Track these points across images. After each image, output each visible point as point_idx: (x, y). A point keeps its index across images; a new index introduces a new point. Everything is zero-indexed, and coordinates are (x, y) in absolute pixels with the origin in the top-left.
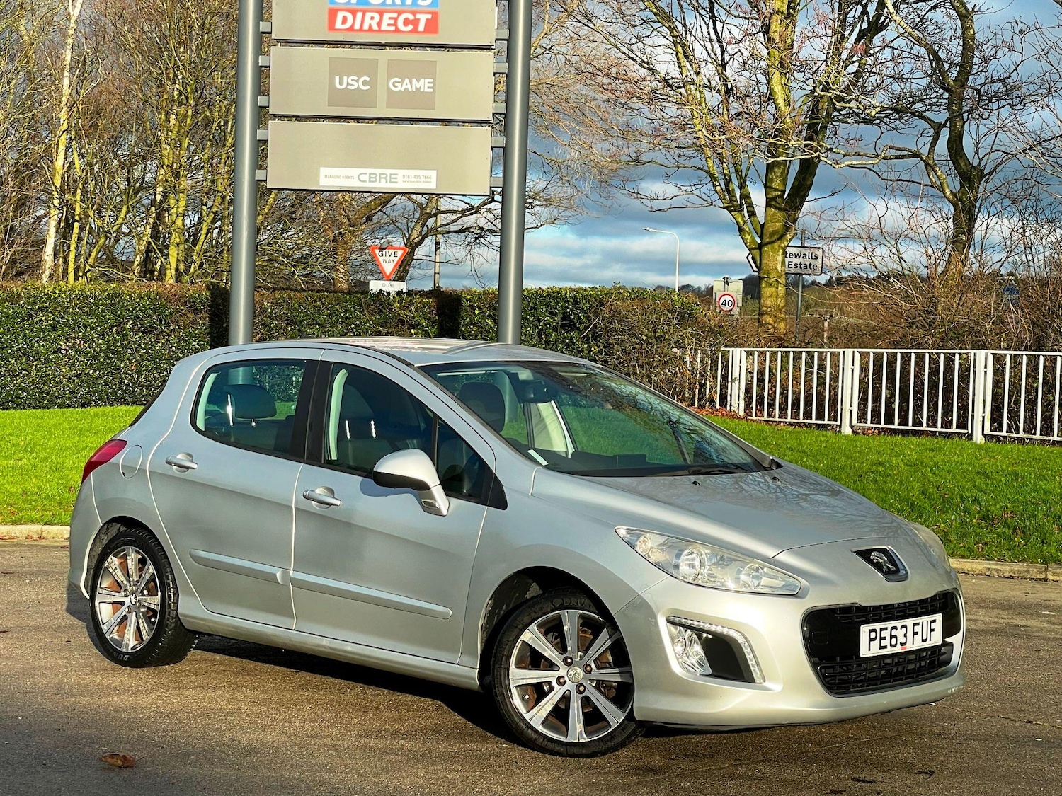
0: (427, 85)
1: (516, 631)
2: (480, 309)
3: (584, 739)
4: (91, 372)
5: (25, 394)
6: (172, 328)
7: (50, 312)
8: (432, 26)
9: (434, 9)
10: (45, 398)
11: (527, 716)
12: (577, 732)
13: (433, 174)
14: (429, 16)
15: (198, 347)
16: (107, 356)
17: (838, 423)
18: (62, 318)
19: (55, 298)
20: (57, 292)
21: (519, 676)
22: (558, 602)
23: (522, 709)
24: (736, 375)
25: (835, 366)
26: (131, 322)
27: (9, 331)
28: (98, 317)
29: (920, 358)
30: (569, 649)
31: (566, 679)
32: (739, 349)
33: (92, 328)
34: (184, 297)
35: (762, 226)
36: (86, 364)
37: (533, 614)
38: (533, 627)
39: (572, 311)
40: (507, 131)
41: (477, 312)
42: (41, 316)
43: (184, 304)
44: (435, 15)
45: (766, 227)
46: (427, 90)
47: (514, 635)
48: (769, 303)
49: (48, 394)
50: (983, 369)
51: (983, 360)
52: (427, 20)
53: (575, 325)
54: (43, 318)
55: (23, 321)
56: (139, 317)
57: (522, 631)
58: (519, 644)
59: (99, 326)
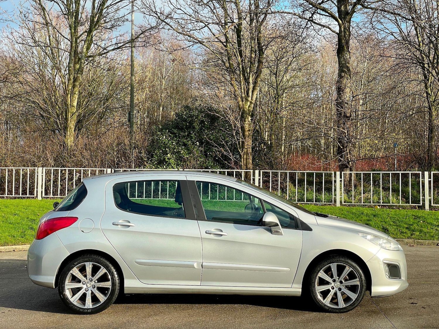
1: (316, 273)
3: (344, 306)
11: (324, 302)
12: (342, 304)
21: (319, 289)
22: (329, 262)
23: (322, 300)
30: (334, 276)
31: (334, 287)
37: (321, 267)
38: (321, 271)
47: (315, 275)
57: (318, 273)
58: (317, 278)
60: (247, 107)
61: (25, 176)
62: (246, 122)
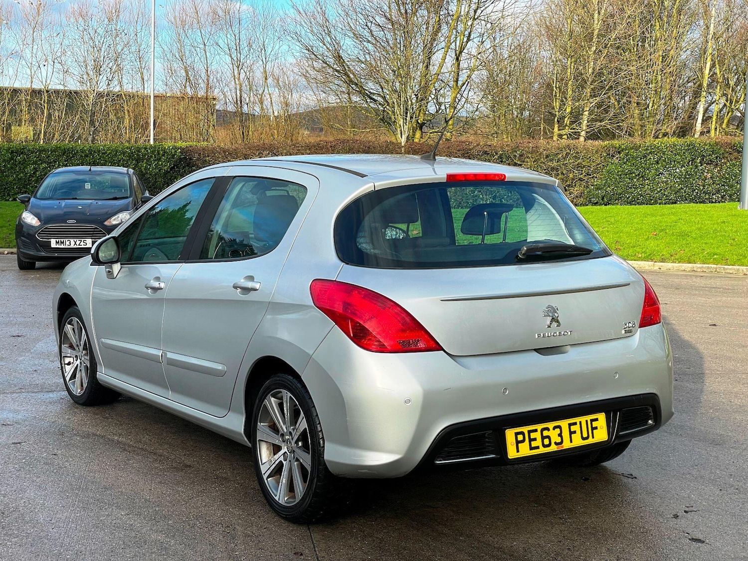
4: (677, 186)
5: (642, 197)
6: (723, 161)
7: (656, 154)
10: (651, 200)
15: (738, 171)
16: (686, 177)
18: (662, 157)
19: (658, 147)
20: (659, 143)
26: (700, 159)
27: (633, 165)
28: (681, 156)
33: (678, 162)
34: (730, 144)
36: (674, 181)
42: (650, 156)
43: (731, 148)
49: (653, 197)
54: (652, 158)
55: (641, 159)
56: (704, 156)
59: (682, 161)
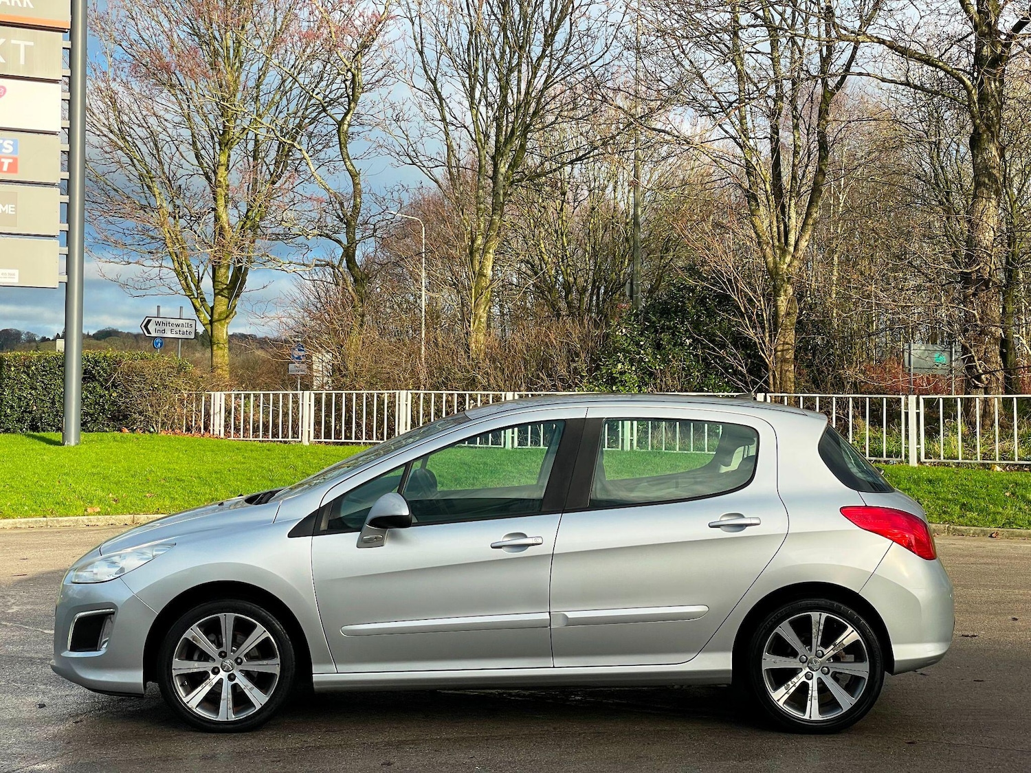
0: (10, 209)
2: (14, 366)
8: (13, 167)
9: (15, 156)
13: (16, 272)
14: (11, 161)
17: (300, 439)
24: (217, 410)
25: (296, 402)
29: (359, 396)
32: (219, 393)
35: (212, 308)
39: (93, 368)
40: (69, 243)
41: (13, 369)
44: (15, 160)
45: (215, 309)
46: (10, 213)
48: (220, 361)
50: (405, 403)
51: (404, 399)
52: (10, 164)
53: (94, 377)
60: (785, 266)
61: (380, 403)
62: (782, 298)
